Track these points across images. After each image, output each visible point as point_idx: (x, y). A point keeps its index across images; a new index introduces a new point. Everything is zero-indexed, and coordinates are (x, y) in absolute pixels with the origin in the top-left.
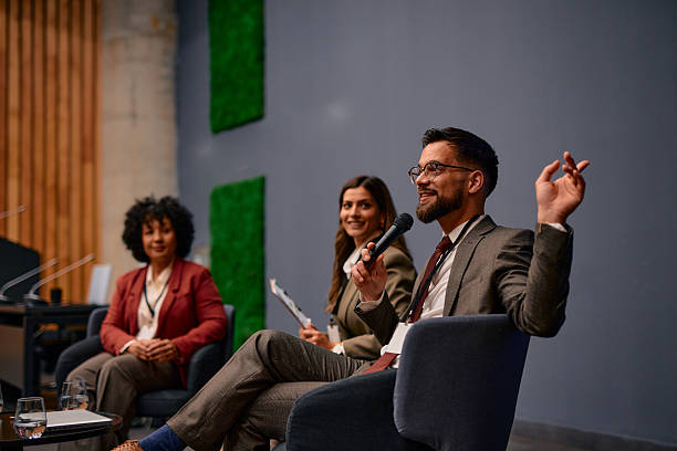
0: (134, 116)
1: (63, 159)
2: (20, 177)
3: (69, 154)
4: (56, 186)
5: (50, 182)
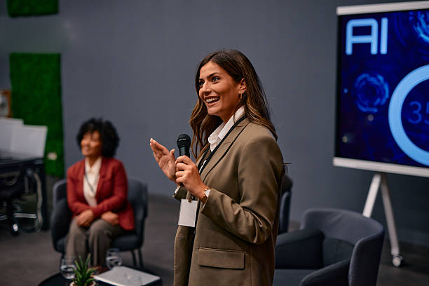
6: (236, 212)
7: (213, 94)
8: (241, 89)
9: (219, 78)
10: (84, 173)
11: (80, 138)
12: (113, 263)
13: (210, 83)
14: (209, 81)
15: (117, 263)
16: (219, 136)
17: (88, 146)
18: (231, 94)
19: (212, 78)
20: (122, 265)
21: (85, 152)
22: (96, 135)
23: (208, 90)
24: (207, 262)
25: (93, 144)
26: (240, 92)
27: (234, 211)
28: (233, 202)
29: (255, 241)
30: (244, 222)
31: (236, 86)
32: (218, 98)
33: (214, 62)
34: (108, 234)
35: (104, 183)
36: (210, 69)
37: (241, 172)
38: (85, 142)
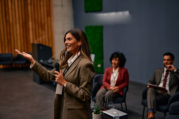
0: (62, 6)
1: (43, 16)
2: (32, 21)
3: (44, 14)
4: (41, 23)
5: (40, 22)
6: (77, 90)
7: (69, 45)
8: (79, 44)
9: (71, 39)
10: (112, 72)
11: (111, 60)
12: (110, 107)
13: (68, 41)
14: (68, 40)
15: (112, 107)
16: (71, 61)
17: (115, 63)
18: (75, 45)
19: (69, 39)
20: (114, 108)
21: (113, 65)
22: (117, 59)
23: (67, 43)
24: (70, 107)
25: (116, 62)
26: (79, 45)
27: (76, 90)
28: (75, 87)
29: (84, 100)
30: (79, 94)
31: (77, 42)
32: (70, 46)
33: (71, 33)
34: (112, 97)
35: (120, 77)
36: (69, 35)
37: (81, 75)
38: (113, 61)
